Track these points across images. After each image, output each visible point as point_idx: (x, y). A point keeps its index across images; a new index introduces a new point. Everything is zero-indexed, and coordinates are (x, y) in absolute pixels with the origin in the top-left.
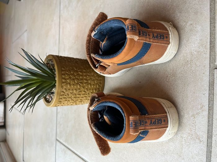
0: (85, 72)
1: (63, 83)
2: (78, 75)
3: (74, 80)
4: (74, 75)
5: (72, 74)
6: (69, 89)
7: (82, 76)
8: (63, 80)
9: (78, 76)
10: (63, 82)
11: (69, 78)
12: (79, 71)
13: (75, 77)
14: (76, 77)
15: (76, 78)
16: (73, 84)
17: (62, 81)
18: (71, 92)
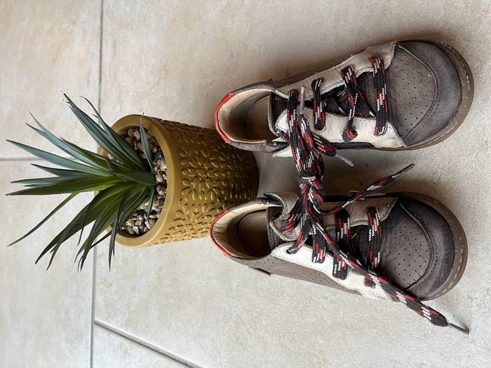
0: (222, 163)
1: (184, 189)
2: (211, 169)
3: (204, 182)
4: (204, 169)
5: (201, 169)
6: (193, 205)
7: (218, 171)
8: (184, 184)
9: (212, 171)
10: (183, 187)
11: (195, 177)
12: (213, 161)
13: (206, 174)
14: (208, 174)
15: (208, 177)
16: (203, 191)
17: (182, 185)
18: (196, 210)
